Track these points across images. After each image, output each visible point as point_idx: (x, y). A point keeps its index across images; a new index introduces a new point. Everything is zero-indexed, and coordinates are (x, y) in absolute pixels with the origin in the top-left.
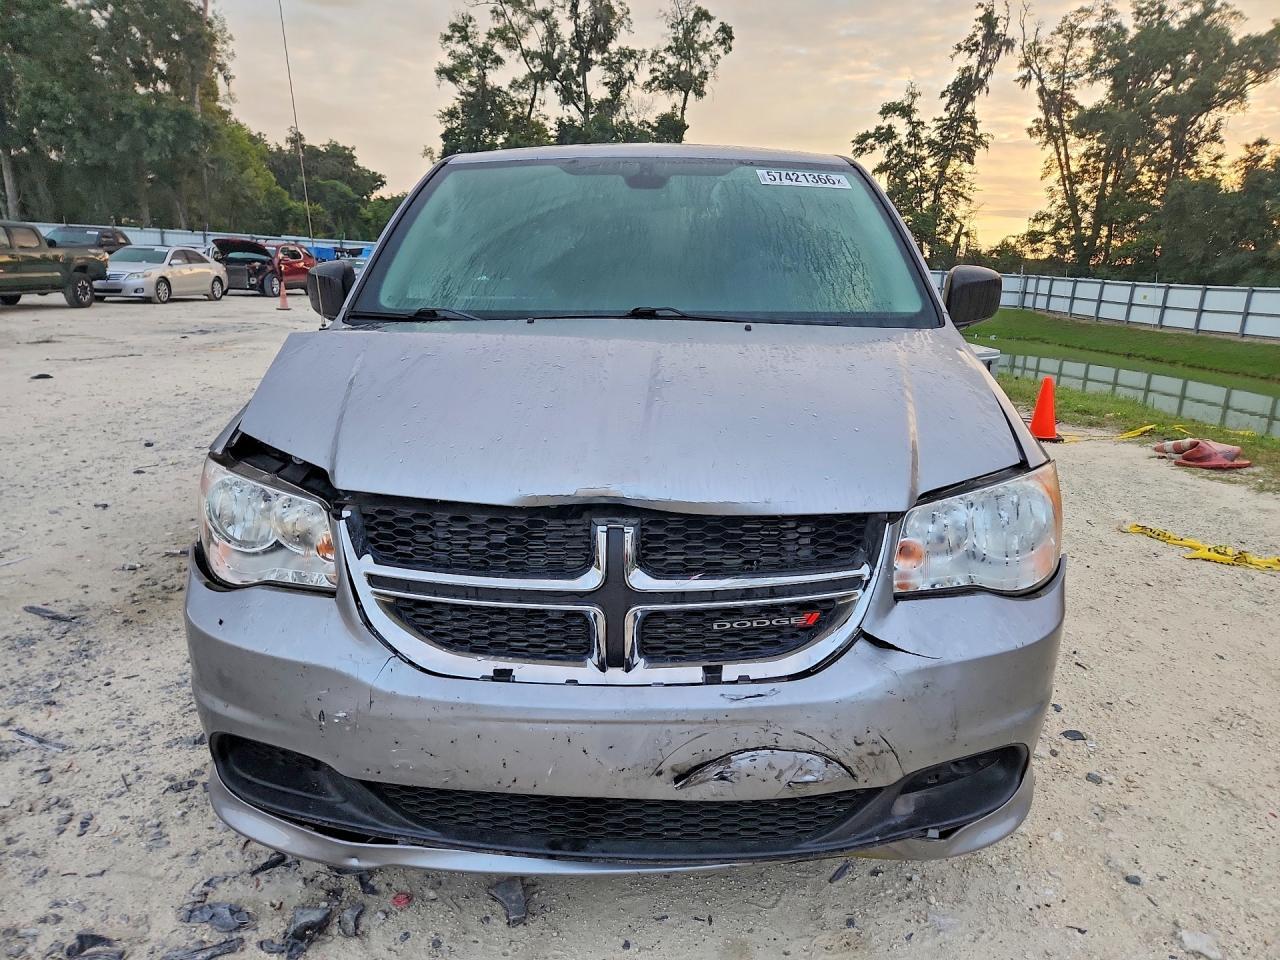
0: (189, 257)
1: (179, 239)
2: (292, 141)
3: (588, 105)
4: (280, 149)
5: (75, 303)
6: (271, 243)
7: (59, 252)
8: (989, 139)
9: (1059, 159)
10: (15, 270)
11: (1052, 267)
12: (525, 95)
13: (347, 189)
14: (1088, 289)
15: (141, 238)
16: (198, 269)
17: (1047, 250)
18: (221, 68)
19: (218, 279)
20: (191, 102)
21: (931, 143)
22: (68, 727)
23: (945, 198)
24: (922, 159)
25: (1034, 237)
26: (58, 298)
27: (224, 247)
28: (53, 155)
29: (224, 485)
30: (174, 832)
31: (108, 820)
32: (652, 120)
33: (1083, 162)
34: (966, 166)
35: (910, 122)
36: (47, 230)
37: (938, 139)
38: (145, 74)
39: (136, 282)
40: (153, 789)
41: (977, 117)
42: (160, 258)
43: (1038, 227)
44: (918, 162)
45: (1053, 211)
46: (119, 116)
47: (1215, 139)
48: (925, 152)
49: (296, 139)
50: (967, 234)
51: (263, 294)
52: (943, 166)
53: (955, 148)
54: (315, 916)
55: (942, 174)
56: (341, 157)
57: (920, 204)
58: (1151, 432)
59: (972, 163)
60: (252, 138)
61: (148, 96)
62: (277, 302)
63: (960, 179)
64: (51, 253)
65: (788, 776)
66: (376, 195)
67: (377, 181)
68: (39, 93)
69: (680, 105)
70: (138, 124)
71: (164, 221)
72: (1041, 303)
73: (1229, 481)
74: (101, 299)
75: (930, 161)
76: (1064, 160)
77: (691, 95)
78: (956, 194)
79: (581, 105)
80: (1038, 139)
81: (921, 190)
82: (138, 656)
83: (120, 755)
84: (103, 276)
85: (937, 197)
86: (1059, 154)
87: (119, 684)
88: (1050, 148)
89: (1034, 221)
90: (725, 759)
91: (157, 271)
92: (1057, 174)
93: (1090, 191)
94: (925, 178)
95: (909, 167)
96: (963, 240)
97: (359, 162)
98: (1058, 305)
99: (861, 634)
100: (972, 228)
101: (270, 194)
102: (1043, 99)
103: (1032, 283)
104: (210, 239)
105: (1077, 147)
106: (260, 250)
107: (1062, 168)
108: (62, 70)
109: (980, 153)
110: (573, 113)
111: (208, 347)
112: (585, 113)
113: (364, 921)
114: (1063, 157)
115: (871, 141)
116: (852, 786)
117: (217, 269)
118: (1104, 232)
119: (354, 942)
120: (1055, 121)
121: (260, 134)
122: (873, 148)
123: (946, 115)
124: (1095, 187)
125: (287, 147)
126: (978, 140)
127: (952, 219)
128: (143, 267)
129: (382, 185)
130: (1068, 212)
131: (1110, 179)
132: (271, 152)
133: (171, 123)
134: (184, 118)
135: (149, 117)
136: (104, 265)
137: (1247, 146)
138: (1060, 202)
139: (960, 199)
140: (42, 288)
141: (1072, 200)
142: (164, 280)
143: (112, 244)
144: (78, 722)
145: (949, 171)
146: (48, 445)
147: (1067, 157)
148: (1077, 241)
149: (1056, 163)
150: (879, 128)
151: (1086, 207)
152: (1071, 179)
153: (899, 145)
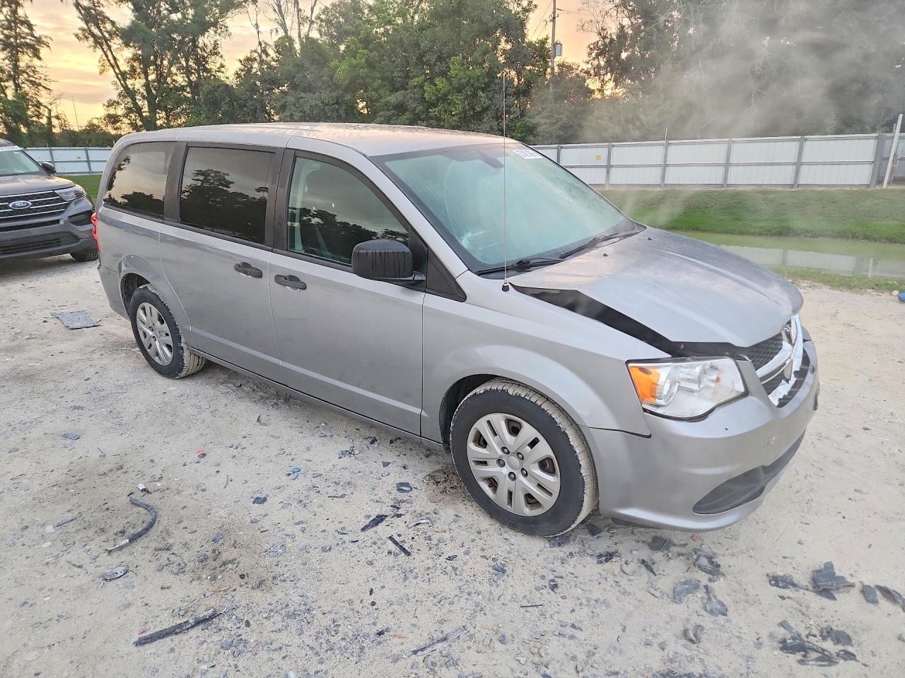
8: (49, 41)
9: (109, 60)
23: (26, 87)
25: (112, 119)
33: (130, 64)
34: (36, 62)
41: (30, 21)
43: (112, 111)
45: (118, 98)
47: (217, 54)
50: (57, 117)
52: (14, 60)
53: (22, 45)
55: (16, 67)
59: (39, 59)
63: (34, 72)
76: (112, 61)
78: (35, 84)
80: (86, 43)
85: (18, 86)
86: (107, 56)
88: (99, 51)
89: (107, 106)
92: (111, 71)
96: (55, 122)
100: (60, 112)
102: (81, 13)
105: (121, 52)
107: (113, 67)
109: (43, 51)
114: (110, 57)
120: (96, 31)
126: (39, 41)
127: (38, 105)
130: (131, 101)
137: (241, 61)
139: (40, 88)
141: (130, 93)
145: (21, 64)
147: (115, 59)
149: (107, 63)
152: (123, 76)
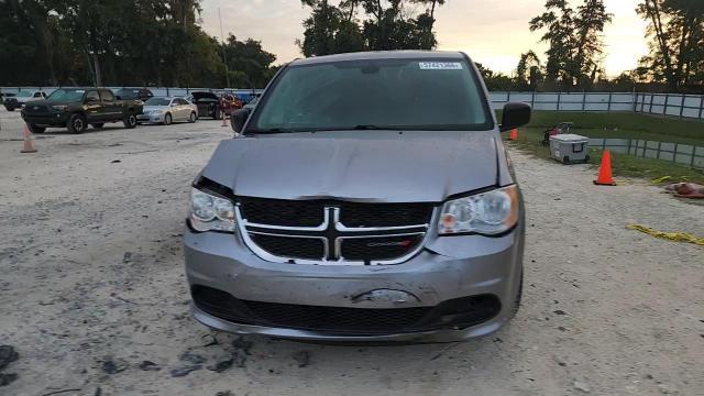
0: (181, 102)
1: (176, 92)
2: (229, 39)
3: (381, 12)
4: (224, 44)
5: (129, 126)
6: (219, 93)
7: (121, 102)
8: (612, 16)
9: (655, 26)
10: (102, 111)
11: (653, 88)
12: (348, 10)
13: (256, 63)
14: (675, 100)
15: (158, 92)
16: (185, 107)
17: (649, 79)
18: (197, 5)
19: (194, 112)
20: (182, 24)
21: (576, 21)
22: (136, 298)
23: (586, 51)
24: (572, 30)
25: (641, 71)
26: (121, 124)
27: (197, 96)
28: (117, 54)
29: (197, 196)
30: (176, 332)
31: (153, 328)
32: (415, 18)
33: (670, 26)
34: (598, 32)
35: (564, 10)
36: (115, 90)
37: (581, 18)
38: (161, 11)
39: (156, 115)
40: (169, 318)
41: (604, 5)
42: (167, 103)
43: (644, 65)
44: (569, 31)
45: (653, 55)
46: (148, 33)
48: (573, 26)
49: (232, 39)
50: (599, 71)
51: (215, 119)
52: (583, 33)
53: (591, 22)
54: (227, 359)
55: (583, 37)
56: (254, 46)
57: (570, 55)
58: (667, 179)
59: (601, 30)
60: (210, 39)
61: (161, 22)
62: (221, 122)
63: (594, 40)
64: (118, 103)
65: (394, 300)
66: (272, 65)
67: (272, 58)
68: (111, 24)
69: (431, 9)
70: (157, 36)
71: (168, 84)
72: (646, 109)
73: (700, 205)
74: (139, 124)
75: (576, 31)
76: (658, 27)
77: (437, 3)
78: (592, 49)
79: (377, 13)
80: (642, 14)
81: (571, 47)
82: (162, 273)
83: (156, 307)
84: (141, 113)
85: (581, 51)
86: (655, 23)
87: (155, 283)
88: (650, 20)
89: (641, 62)
90: (370, 292)
91: (165, 109)
92: (655, 34)
93: (675, 43)
94: (573, 40)
95: (563, 35)
96: (597, 74)
97: (263, 49)
98: (658, 110)
99: (425, 249)
100: (602, 67)
101: (219, 67)
103: (640, 97)
104: (190, 92)
105: (666, 19)
106: (214, 96)
107: (657, 29)
108: (122, 12)
109: (606, 24)
110: (373, 17)
111: (189, 146)
112: (379, 17)
113: (246, 363)
114: (657, 24)
115: (540, 22)
116: (420, 305)
117: (193, 107)
118: (685, 67)
119: (241, 369)
120: (651, 4)
121: (215, 37)
122: (541, 26)
123: (585, 5)
124: (677, 41)
125: (227, 43)
126: (605, 18)
127: (590, 62)
128: (159, 108)
129: (274, 60)
130: (662, 56)
131: (687, 36)
132: (219, 46)
133: (172, 35)
134: (179, 32)
135: (162, 32)
136: (141, 107)
138: (657, 50)
139: (595, 51)
140: (113, 119)
141: (664, 50)
142: (169, 114)
143: (146, 96)
144: (140, 296)
145: (588, 36)
146: (121, 191)
147: (660, 25)
148: (668, 72)
149: (654, 28)
150: (545, 14)
151: (673, 53)
152: (663, 37)
153: (557, 23)
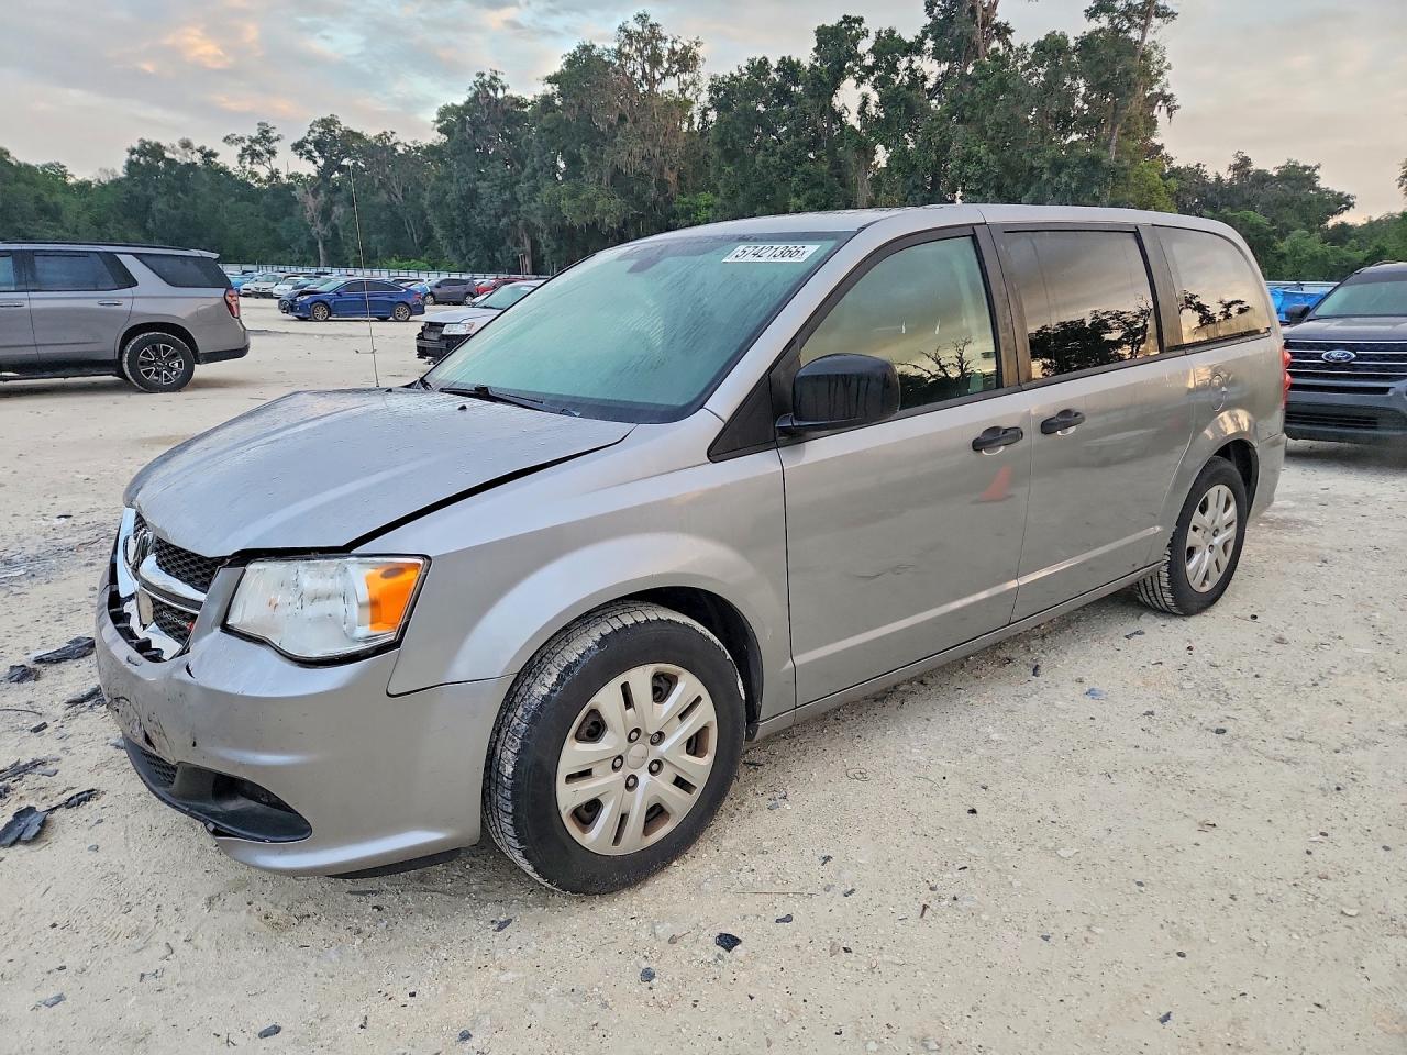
2: (1234, 168)
4: (1219, 179)
18: (1168, 99)
49: (1242, 165)
56: (1298, 179)
66: (1336, 220)
67: (1342, 203)
97: (1322, 183)
121: (1198, 165)
125: (1228, 176)
129: (1347, 208)
